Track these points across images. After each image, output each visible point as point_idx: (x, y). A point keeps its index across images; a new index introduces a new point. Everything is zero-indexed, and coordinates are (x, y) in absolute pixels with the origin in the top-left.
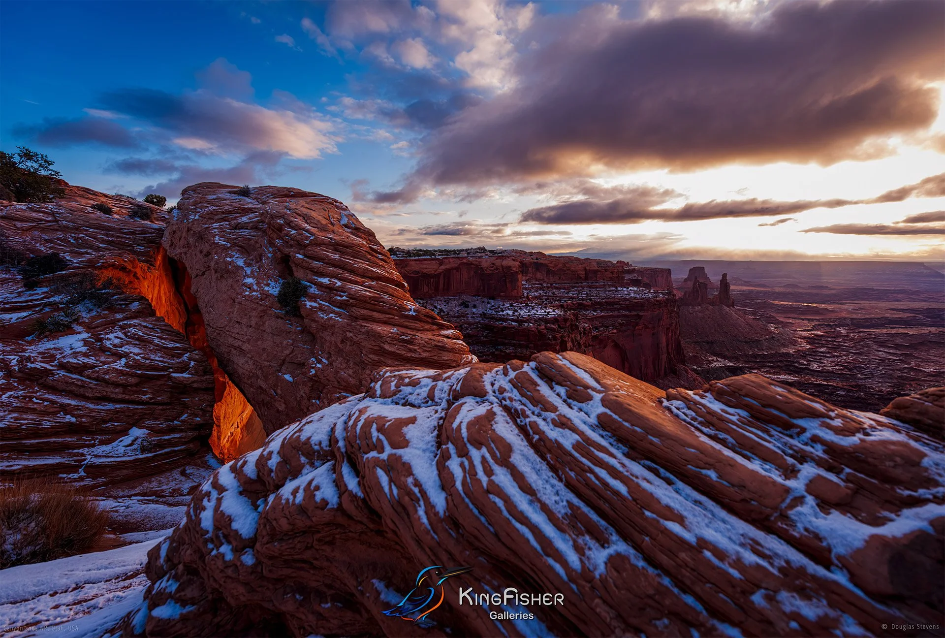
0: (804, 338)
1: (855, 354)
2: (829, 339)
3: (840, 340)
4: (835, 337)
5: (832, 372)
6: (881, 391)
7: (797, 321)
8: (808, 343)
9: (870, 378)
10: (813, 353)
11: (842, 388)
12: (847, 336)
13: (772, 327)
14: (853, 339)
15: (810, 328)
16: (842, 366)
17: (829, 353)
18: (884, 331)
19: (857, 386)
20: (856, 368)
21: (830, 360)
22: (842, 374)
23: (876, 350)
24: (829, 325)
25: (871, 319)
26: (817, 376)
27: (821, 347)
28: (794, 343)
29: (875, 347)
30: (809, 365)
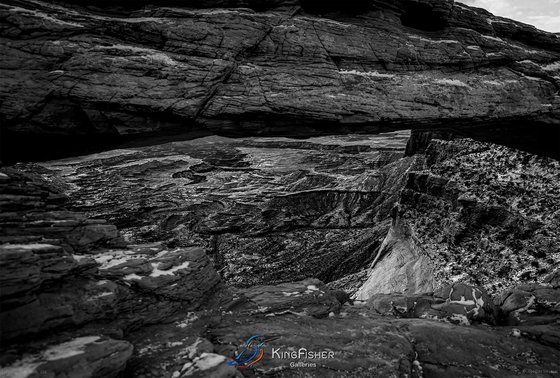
0: (74, 181)
1: (112, 186)
2: (92, 179)
3: (100, 178)
4: (95, 177)
5: (102, 204)
6: (135, 209)
7: (63, 168)
8: (78, 185)
9: (126, 202)
10: (84, 192)
11: (112, 215)
12: (104, 174)
13: (45, 176)
14: (108, 175)
15: (75, 172)
16: (107, 198)
17: (95, 190)
18: (124, 166)
19: (121, 210)
20: (115, 197)
21: (97, 195)
22: (108, 204)
23: (124, 181)
24: (88, 168)
25: (114, 158)
26: (92, 211)
27: (88, 186)
28: (68, 188)
29: (123, 179)
30: (84, 203)
